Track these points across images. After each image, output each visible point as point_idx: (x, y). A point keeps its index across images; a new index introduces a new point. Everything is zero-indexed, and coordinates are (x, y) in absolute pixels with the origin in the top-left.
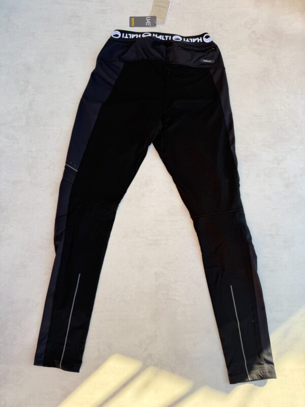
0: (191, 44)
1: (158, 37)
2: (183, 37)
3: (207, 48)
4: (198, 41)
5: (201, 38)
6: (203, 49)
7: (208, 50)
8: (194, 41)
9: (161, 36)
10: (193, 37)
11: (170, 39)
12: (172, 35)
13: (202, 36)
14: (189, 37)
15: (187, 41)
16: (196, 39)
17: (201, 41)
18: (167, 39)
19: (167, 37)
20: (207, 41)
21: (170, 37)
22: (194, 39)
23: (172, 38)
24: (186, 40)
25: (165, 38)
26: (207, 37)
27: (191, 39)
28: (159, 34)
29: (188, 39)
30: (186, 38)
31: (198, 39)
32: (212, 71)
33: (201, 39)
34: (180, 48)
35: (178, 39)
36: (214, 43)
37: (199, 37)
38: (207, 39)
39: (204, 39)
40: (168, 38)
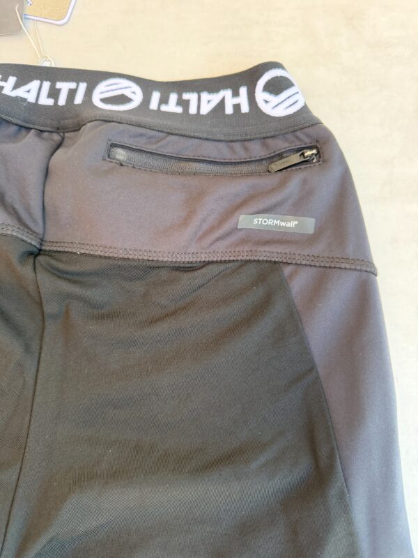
0: (186, 127)
1: (20, 92)
2: (147, 86)
3: (280, 145)
4: (229, 110)
5: (243, 91)
6: (257, 150)
7: (280, 156)
8: (205, 110)
9: (35, 84)
10: (200, 86)
11: (79, 99)
12: (93, 78)
13: (249, 78)
14: (182, 86)
15: (172, 107)
16: (215, 98)
17: (245, 109)
18: (62, 101)
19: (64, 87)
20: (275, 107)
21: (83, 87)
22: (205, 96)
23: (89, 93)
24: (164, 100)
25: (54, 93)
26: (277, 86)
27: (191, 97)
28: (25, 73)
29: (173, 97)
30: (167, 88)
31: (227, 93)
32: (299, 283)
33: (243, 99)
34: (121, 154)
35: (123, 99)
36: (316, 123)
37: (232, 82)
38: (274, 100)
39: (260, 95)
40: (72, 93)
